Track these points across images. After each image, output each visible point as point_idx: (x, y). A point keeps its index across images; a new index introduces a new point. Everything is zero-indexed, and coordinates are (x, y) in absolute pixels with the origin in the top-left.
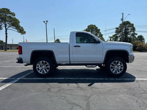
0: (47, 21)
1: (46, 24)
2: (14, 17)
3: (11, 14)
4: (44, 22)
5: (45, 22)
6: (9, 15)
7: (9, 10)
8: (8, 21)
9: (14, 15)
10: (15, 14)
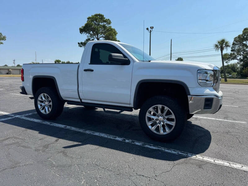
0: (152, 28)
1: (150, 32)
2: (109, 25)
3: (105, 21)
4: (147, 29)
5: (150, 29)
6: (102, 24)
7: (103, 16)
8: (102, 33)
9: (110, 23)
10: (110, 21)
